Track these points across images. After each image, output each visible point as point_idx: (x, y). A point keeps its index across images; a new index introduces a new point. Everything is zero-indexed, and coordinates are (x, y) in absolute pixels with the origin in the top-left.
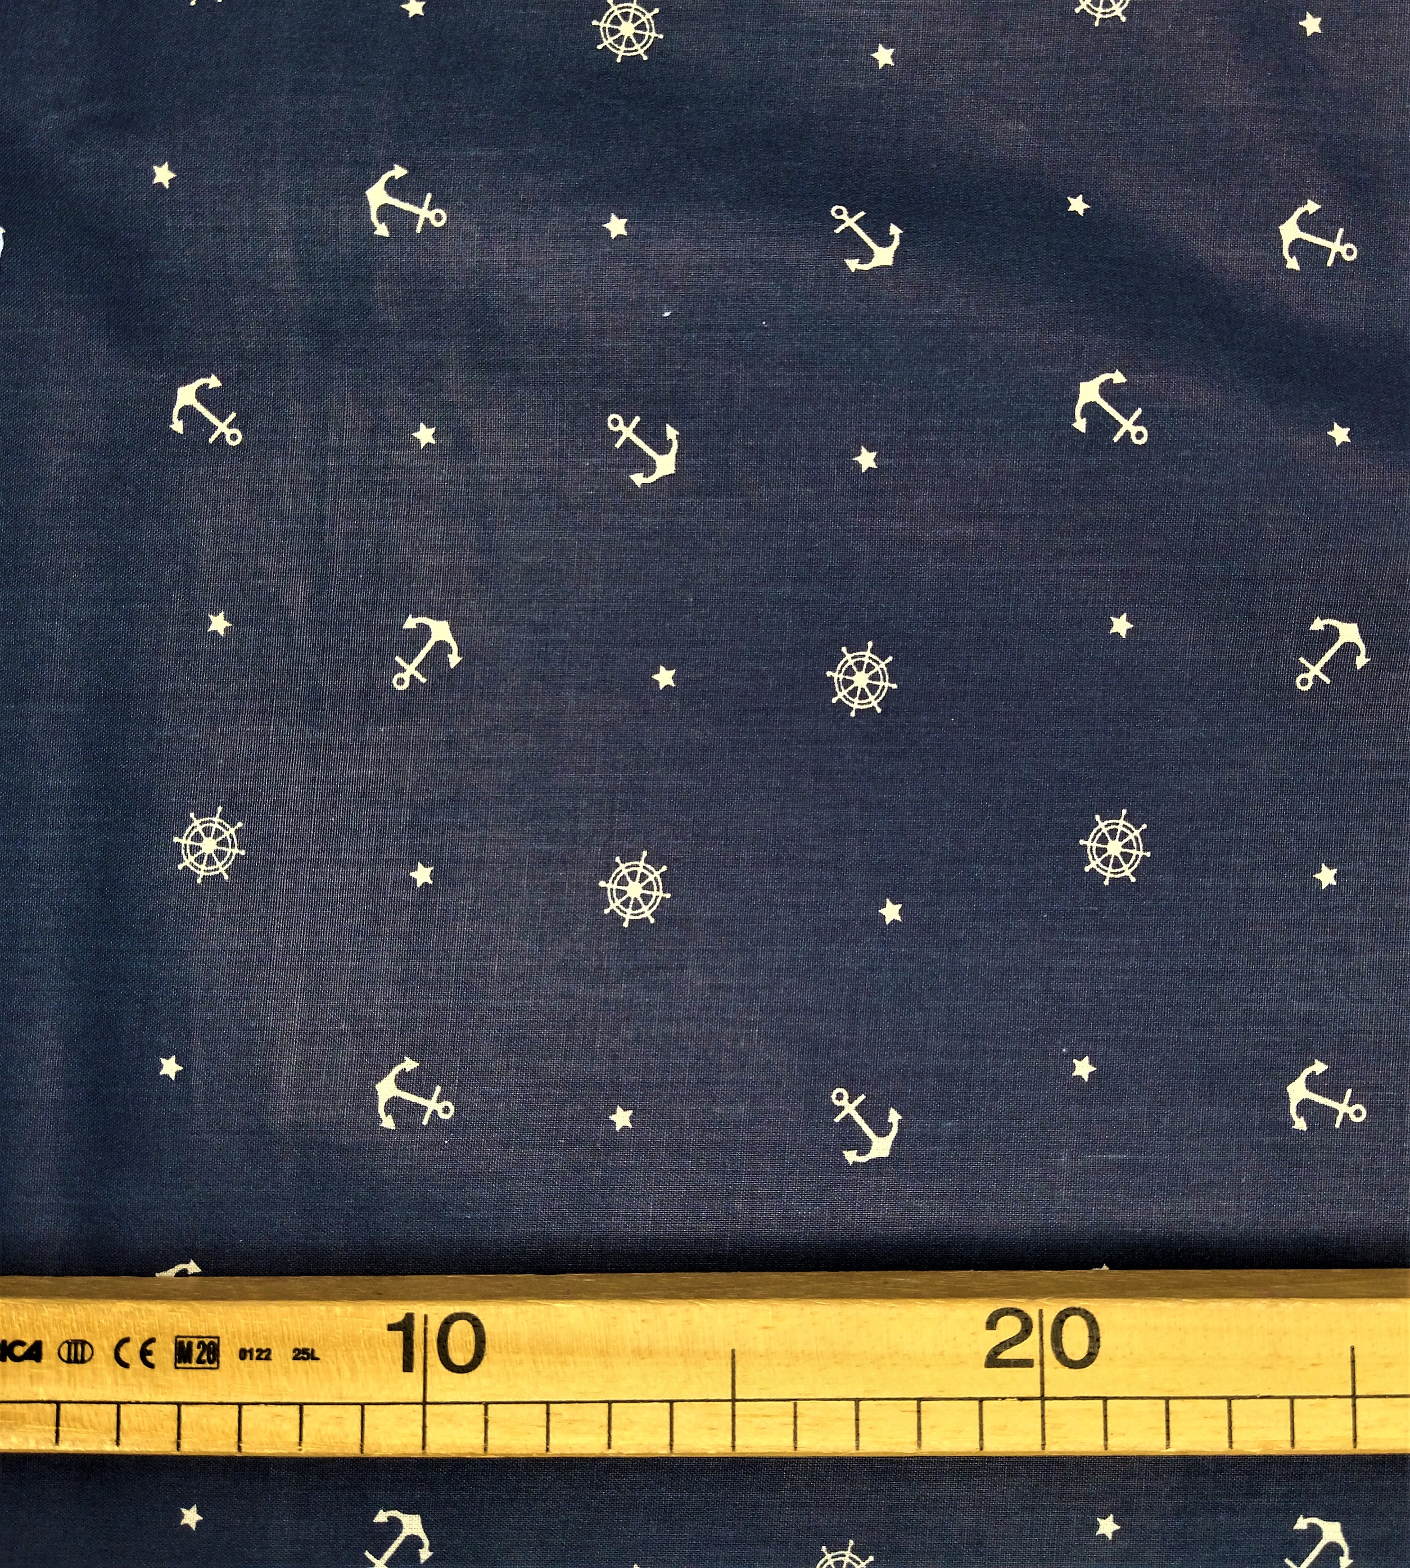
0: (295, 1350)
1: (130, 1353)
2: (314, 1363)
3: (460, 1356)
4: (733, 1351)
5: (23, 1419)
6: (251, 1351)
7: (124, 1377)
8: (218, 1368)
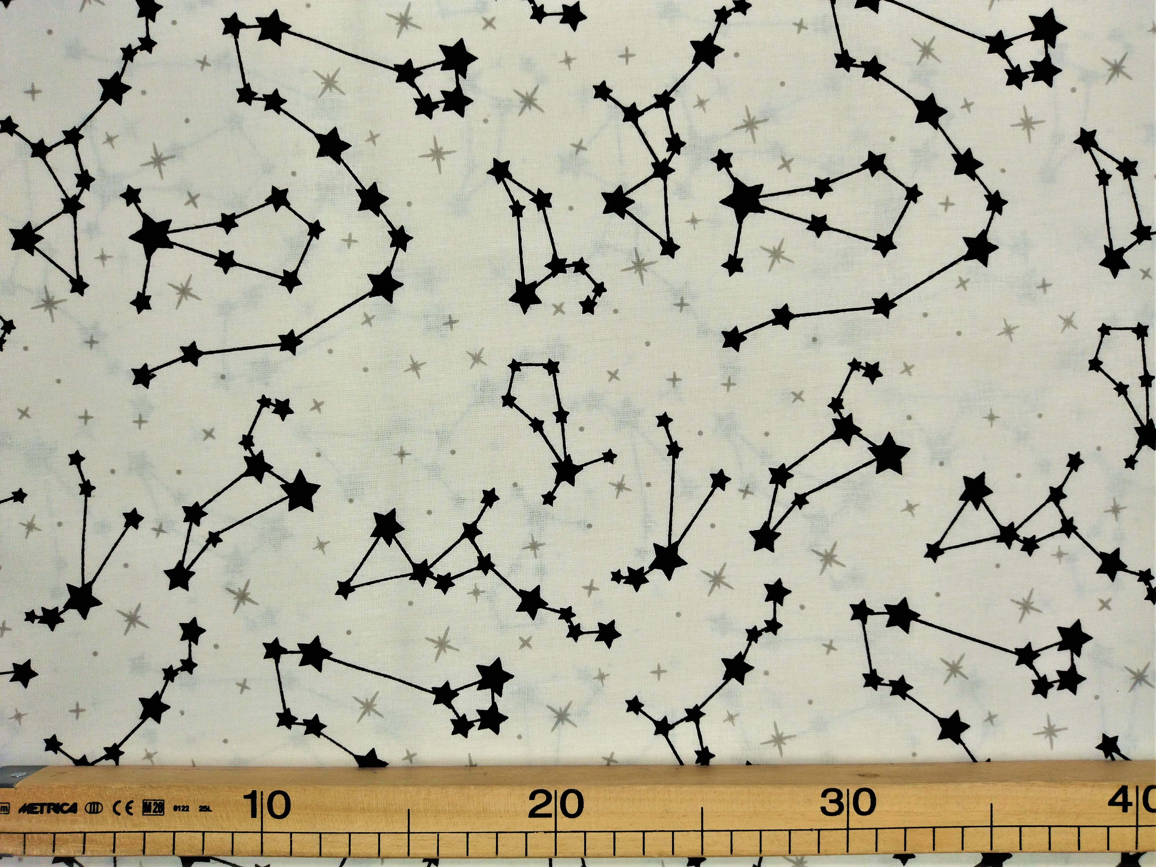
0: (200, 807)
1: (120, 808)
2: (209, 813)
3: (279, 810)
4: (409, 810)
5: (67, 842)
6: (180, 806)
7: (118, 820)
8: (163, 815)
